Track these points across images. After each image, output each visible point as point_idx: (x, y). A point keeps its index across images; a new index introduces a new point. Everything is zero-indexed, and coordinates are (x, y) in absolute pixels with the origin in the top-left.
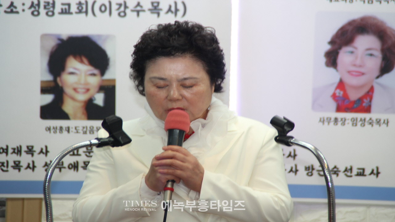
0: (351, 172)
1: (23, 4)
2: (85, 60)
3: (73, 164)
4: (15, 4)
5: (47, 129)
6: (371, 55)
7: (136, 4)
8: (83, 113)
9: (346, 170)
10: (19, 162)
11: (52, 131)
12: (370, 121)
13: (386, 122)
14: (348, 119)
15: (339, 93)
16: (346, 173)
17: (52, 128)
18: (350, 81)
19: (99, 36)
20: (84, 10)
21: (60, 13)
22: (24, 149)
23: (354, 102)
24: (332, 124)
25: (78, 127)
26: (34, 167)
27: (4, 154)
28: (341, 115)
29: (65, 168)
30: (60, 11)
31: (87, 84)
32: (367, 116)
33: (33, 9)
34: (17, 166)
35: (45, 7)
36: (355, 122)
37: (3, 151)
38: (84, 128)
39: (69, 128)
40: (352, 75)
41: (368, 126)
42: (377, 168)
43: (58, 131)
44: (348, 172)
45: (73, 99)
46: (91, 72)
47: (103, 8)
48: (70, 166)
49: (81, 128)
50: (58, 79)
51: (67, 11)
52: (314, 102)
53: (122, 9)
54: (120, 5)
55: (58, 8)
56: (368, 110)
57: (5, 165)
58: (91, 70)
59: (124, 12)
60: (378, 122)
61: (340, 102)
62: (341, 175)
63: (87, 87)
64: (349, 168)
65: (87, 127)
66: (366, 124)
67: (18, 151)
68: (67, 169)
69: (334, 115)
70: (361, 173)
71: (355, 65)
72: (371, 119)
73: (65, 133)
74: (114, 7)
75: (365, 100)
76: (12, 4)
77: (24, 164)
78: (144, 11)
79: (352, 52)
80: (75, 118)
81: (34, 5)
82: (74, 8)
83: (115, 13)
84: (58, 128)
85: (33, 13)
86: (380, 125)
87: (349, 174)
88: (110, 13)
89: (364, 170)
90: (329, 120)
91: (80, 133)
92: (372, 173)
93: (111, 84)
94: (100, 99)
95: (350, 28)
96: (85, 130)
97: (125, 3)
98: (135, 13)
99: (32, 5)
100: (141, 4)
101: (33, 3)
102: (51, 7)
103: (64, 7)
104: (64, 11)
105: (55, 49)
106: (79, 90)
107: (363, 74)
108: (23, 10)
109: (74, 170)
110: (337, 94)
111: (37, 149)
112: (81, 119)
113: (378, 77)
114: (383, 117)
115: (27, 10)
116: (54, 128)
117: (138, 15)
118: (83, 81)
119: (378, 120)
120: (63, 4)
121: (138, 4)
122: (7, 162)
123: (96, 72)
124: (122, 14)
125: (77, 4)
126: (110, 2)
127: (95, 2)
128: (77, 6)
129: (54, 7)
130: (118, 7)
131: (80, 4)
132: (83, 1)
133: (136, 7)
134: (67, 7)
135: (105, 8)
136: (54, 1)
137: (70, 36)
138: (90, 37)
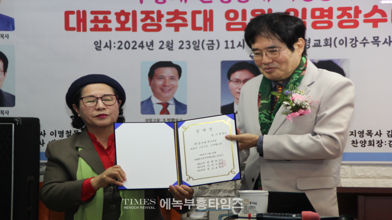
7: (363, 38)
19: (339, 60)
20: (329, 44)
21: (313, 46)
30: (313, 45)
47: (341, 42)
51: (318, 45)
54: (353, 40)
55: (312, 43)
59: (355, 44)
74: (349, 41)
78: (368, 43)
82: (322, 43)
83: (349, 45)
88: (346, 45)
97: (356, 38)
98: (363, 45)
100: (366, 39)
102: (308, 42)
103: (316, 42)
104: (316, 45)
117: (364, 46)
120: (315, 40)
121: (365, 39)
124: (354, 45)
125: (324, 40)
126: (346, 38)
127: (336, 38)
128: (325, 41)
129: (309, 42)
130: (351, 41)
131: (326, 40)
132: (328, 38)
133: (363, 40)
134: (318, 42)
135: (343, 42)
136: (309, 39)
137: (320, 60)
138: (333, 60)
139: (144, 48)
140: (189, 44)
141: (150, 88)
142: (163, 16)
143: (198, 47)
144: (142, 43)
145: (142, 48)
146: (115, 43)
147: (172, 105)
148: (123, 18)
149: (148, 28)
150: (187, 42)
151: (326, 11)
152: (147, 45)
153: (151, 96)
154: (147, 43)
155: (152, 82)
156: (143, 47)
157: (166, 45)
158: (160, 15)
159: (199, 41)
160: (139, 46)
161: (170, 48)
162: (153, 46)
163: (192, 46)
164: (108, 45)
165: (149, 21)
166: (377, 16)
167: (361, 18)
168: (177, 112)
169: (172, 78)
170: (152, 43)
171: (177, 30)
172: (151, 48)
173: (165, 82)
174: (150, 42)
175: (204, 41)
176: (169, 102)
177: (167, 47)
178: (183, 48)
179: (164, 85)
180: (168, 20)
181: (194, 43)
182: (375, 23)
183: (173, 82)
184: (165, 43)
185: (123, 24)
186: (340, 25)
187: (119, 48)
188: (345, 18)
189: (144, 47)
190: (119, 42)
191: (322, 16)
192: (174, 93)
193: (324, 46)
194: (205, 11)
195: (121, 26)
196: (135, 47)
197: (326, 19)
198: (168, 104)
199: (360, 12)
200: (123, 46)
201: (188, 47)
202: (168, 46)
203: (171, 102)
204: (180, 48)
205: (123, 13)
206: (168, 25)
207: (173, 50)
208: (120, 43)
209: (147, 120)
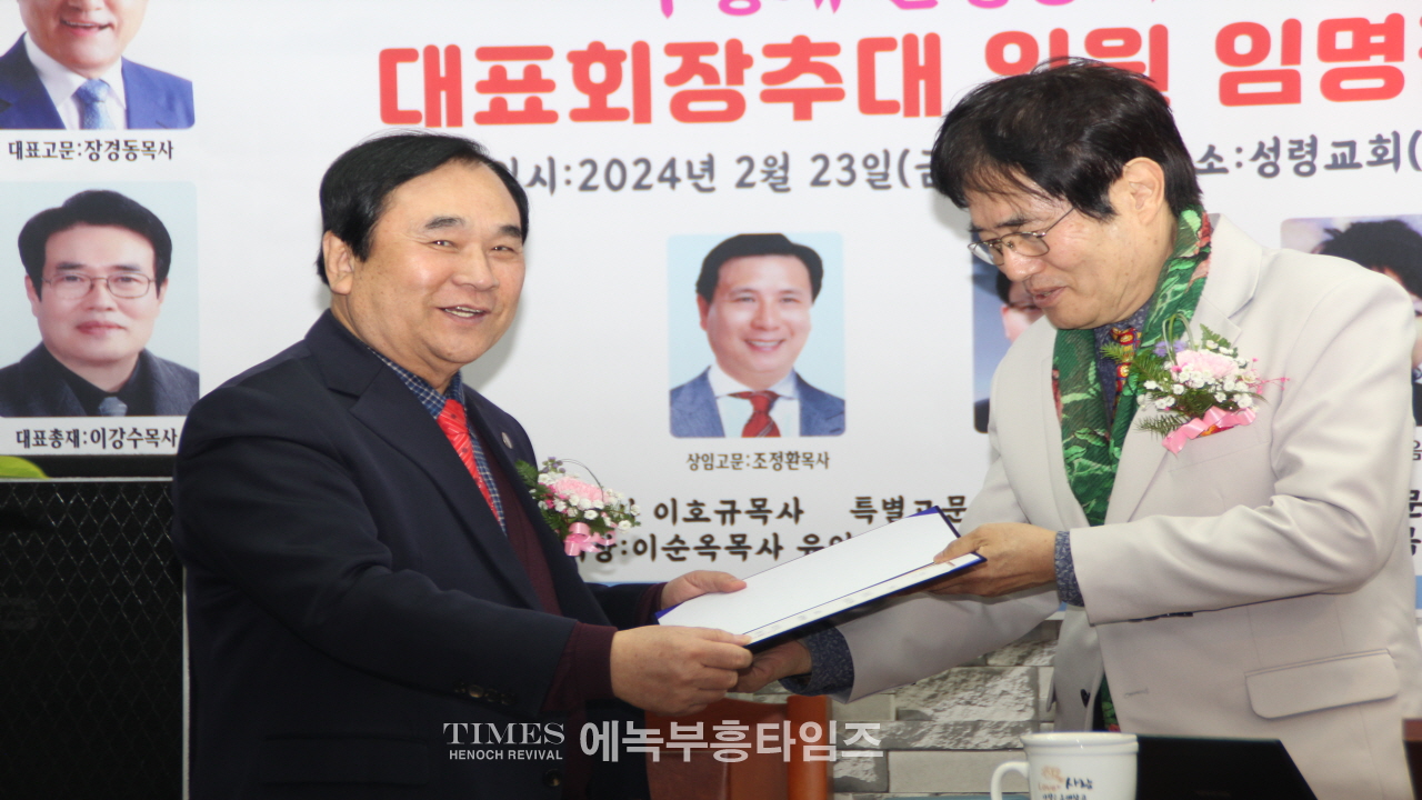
1: (1239, 150)
4: (1217, 152)
20: (1390, 155)
21: (1328, 167)
30: (1330, 161)
33: (1262, 160)
35: (1292, 156)
51: (1348, 161)
55: (1324, 155)
76: (1211, 151)
81: (1266, 150)
82: (1364, 153)
85: (1261, 171)
99: (1260, 153)
101: (1262, 145)
102: (1308, 152)
103: (1339, 151)
104: (1340, 161)
108: (1239, 165)
115: (1247, 164)
120: (1336, 144)
125: (1372, 142)
127: (1417, 134)
128: (1374, 146)
129: (1313, 152)
131: (1380, 140)
132: (1387, 135)
134: (1346, 150)
136: (1314, 139)
137: (1355, 221)
138: (1406, 220)
139: (678, 185)
140: (849, 168)
141: (703, 336)
142: (748, 61)
143: (885, 176)
144: (672, 164)
145: (673, 186)
146: (568, 168)
147: (790, 399)
148: (597, 73)
149: (695, 106)
150: (841, 158)
151: (1377, 29)
152: (691, 175)
153: (709, 368)
154: (690, 165)
155: (713, 311)
156: (674, 181)
157: (763, 172)
158: (738, 60)
159: (887, 154)
160: (661, 179)
161: (779, 185)
162: (712, 178)
163: (862, 173)
164: (545, 175)
165: (696, 83)
168: (808, 428)
169: (787, 298)
170: (709, 165)
171: (803, 113)
172: (705, 183)
173: (761, 312)
174: (703, 163)
175: (906, 152)
176: (776, 388)
177: (765, 180)
178: (826, 183)
179: (757, 326)
180: (769, 78)
181: (871, 162)
183: (791, 314)
184: (759, 165)
185: (598, 93)
187: (585, 187)
189: (678, 180)
190: (583, 164)
191: (1362, 49)
192: (794, 355)
193: (1371, 163)
194: (910, 41)
195: (593, 101)
196: (646, 182)
197: (1377, 60)
198: (774, 397)
200: (599, 179)
201: (846, 176)
202: (770, 174)
203: (785, 388)
204: (817, 182)
205: (597, 51)
206: (768, 97)
207: (787, 190)
208: (588, 168)
209: (694, 457)
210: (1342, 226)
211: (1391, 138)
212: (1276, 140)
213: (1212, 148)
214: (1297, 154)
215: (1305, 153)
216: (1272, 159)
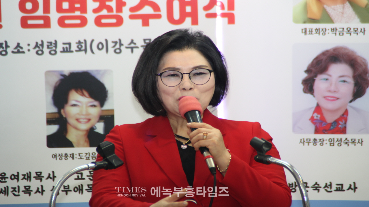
0: (331, 188)
1: (29, 45)
2: (86, 93)
3: (78, 187)
4: (21, 45)
5: (54, 156)
6: (344, 81)
7: (130, 41)
8: (86, 141)
9: (326, 186)
10: (29, 187)
11: (58, 158)
12: (346, 141)
13: (360, 141)
14: (326, 140)
15: (317, 117)
16: (326, 188)
17: (58, 155)
18: (326, 105)
19: (98, 71)
20: (83, 48)
21: (61, 52)
22: (33, 175)
23: (331, 124)
24: (311, 144)
25: (82, 154)
26: (43, 191)
27: (16, 180)
28: (319, 136)
29: (71, 191)
30: (62, 50)
31: (88, 114)
32: (343, 136)
33: (37, 49)
34: (27, 190)
35: (48, 47)
36: (332, 142)
37: (15, 178)
38: (87, 154)
39: (73, 154)
40: (328, 100)
41: (344, 146)
42: (355, 183)
43: (63, 158)
44: (328, 188)
45: (76, 128)
46: (91, 104)
47: (100, 46)
48: (76, 189)
49: (84, 155)
50: (62, 111)
51: (68, 50)
52: (294, 125)
53: (118, 46)
54: (116, 43)
55: (60, 48)
56: (343, 131)
57: (17, 190)
58: (91, 102)
59: (120, 49)
60: (353, 141)
61: (318, 125)
62: (322, 190)
63: (89, 117)
64: (329, 184)
65: (89, 153)
66: (342, 143)
67: (28, 177)
68: (73, 192)
69: (313, 136)
70: (340, 188)
71: (330, 91)
72: (346, 139)
73: (70, 159)
74: (111, 45)
75: (340, 122)
76: (18, 45)
77: (34, 189)
78: (137, 47)
79: (327, 79)
80: (79, 146)
81: (39, 45)
82: (74, 47)
83: (111, 50)
84: (63, 155)
85: (37, 53)
86: (355, 145)
87: (329, 190)
88: (107, 51)
89: (342, 185)
90: (308, 141)
91: (83, 159)
92: (350, 188)
93: (110, 114)
94: (100, 128)
95: (324, 58)
96: (88, 156)
97: (120, 40)
98: (130, 50)
99: (37, 46)
100: (134, 41)
101: (37, 43)
102: (54, 46)
103: (65, 46)
104: (65, 50)
105: (58, 84)
106: (81, 120)
107: (338, 99)
108: (29, 50)
109: (79, 193)
110: (315, 118)
111: (45, 175)
112: (84, 146)
113: (351, 101)
114: (357, 137)
115: (32, 50)
116: (59, 155)
117: (132, 51)
118: (84, 113)
119: (353, 140)
120: (64, 44)
121: (132, 42)
122: (19, 187)
123: (96, 103)
124: (118, 51)
125: (77, 43)
126: (106, 41)
127: (93, 41)
128: (77, 45)
129: (56, 46)
130: (113, 44)
131: (79, 42)
132: (82, 41)
133: (130, 44)
134: (68, 46)
135: (103, 46)
136: (56, 41)
137: (71, 72)
138: (89, 72)
151: (77, 2)
166: (147, 10)
167: (126, 13)
182: (145, 20)
186: (98, 22)
188: (104, 12)
191: (72, 9)
193: (76, 51)
197: (78, 13)
199: (124, 4)
210: (67, 73)
211: (83, 42)
212: (42, 41)
213: (18, 44)
214: (50, 47)
215: (53, 46)
216: (41, 48)
